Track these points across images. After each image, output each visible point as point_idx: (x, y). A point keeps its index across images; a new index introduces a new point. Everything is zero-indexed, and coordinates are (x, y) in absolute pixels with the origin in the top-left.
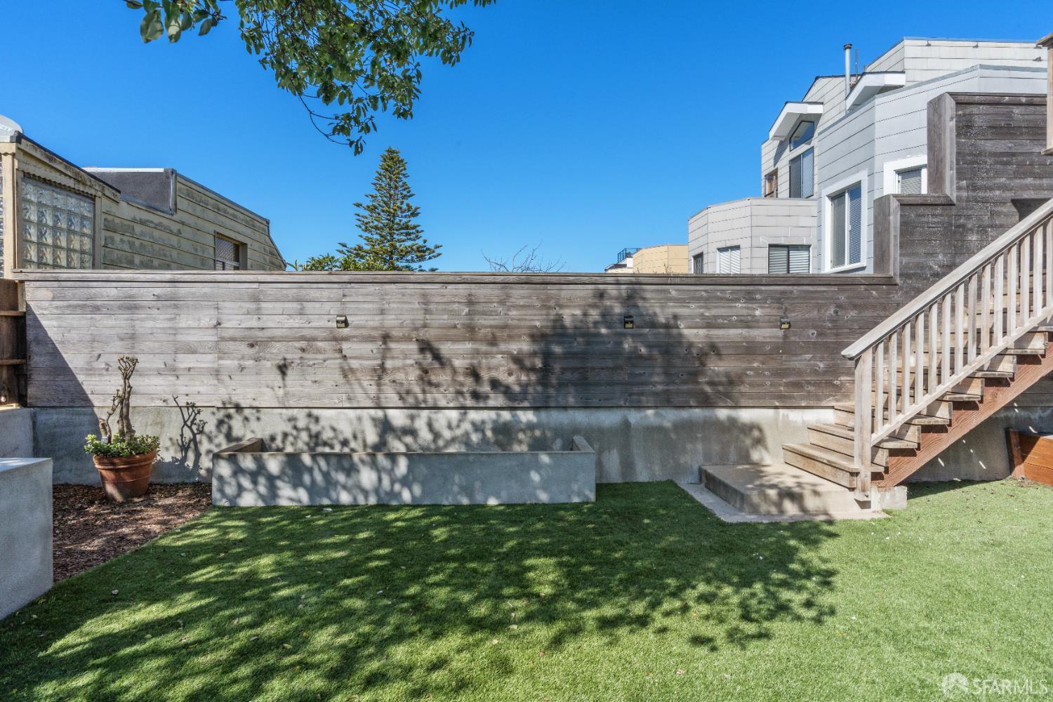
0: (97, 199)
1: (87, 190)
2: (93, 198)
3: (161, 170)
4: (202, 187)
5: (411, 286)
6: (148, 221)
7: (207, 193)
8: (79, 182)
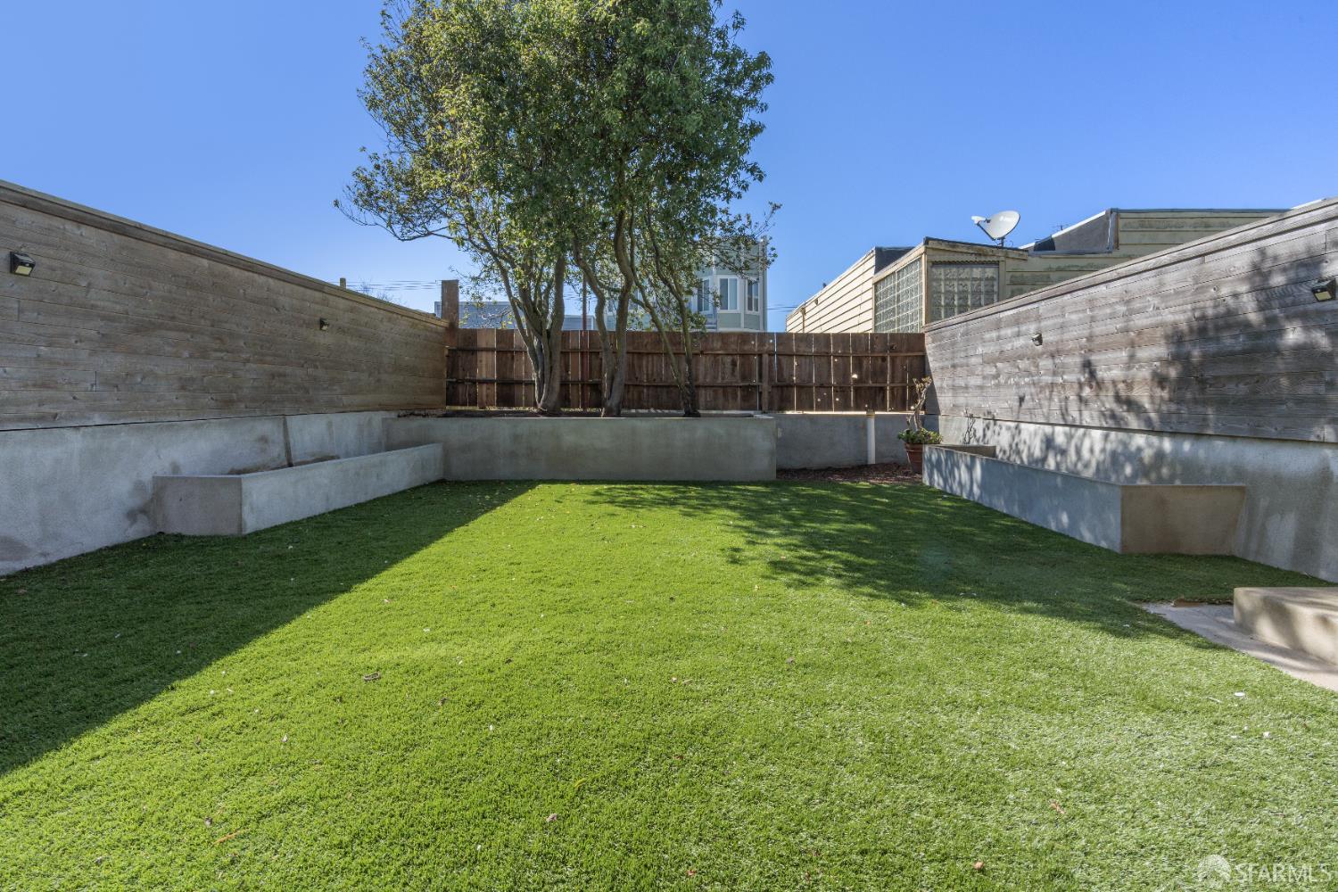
0: (1001, 263)
1: (988, 259)
2: (997, 264)
3: (1103, 213)
4: (1172, 211)
5: (1080, 293)
6: (1069, 266)
7: (1183, 215)
8: (980, 255)
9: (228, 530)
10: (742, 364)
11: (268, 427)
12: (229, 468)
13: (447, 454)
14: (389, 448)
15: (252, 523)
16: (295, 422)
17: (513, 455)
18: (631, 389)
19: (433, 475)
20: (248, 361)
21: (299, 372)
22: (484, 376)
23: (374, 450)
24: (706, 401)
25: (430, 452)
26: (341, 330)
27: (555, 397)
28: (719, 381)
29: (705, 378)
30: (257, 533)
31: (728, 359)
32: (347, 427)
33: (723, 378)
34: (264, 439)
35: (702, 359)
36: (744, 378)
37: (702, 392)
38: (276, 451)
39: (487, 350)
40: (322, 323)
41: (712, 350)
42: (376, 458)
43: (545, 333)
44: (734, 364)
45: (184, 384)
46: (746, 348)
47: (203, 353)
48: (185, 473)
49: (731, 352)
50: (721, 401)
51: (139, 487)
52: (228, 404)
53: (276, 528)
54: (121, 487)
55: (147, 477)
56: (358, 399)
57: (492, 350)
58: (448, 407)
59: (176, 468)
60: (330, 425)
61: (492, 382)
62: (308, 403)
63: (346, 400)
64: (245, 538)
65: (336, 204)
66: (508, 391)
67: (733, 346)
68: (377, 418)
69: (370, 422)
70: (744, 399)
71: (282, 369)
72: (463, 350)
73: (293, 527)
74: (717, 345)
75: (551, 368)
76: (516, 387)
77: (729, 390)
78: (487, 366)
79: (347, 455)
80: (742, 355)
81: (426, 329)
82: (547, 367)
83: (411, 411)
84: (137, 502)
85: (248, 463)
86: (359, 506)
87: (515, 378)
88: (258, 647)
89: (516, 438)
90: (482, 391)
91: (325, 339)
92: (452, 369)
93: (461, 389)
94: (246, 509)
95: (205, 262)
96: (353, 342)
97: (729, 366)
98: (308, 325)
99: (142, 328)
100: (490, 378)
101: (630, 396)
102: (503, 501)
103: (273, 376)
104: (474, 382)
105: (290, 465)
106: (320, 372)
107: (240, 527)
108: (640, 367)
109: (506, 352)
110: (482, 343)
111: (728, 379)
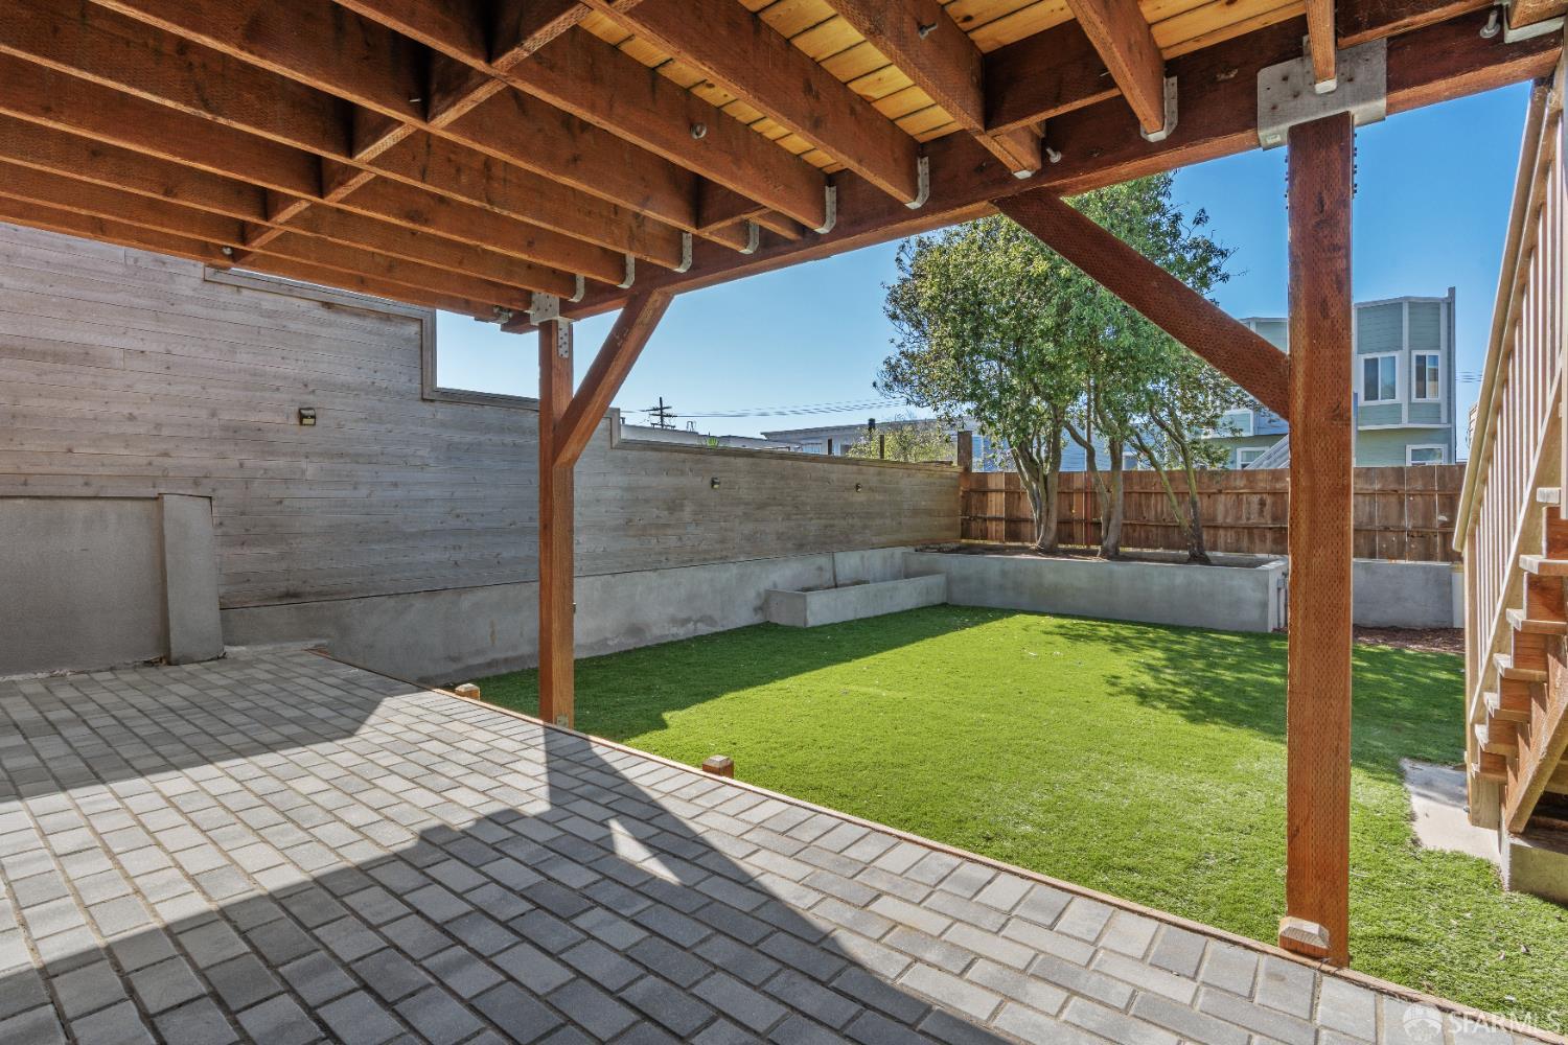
9: (800, 624)
10: (1274, 504)
11: (823, 560)
12: (800, 587)
13: (949, 582)
14: (907, 576)
15: (812, 622)
16: (839, 556)
17: (1001, 587)
18: (1138, 528)
19: (937, 599)
20: (811, 519)
21: (843, 523)
22: (994, 514)
23: (896, 577)
24: (1226, 542)
25: (936, 580)
26: (871, 489)
27: (1052, 536)
28: (1243, 521)
29: (1225, 517)
30: (813, 628)
31: (1255, 499)
32: (875, 560)
33: (1248, 519)
34: (820, 569)
35: (1222, 498)
36: (1275, 519)
37: (1221, 532)
38: (828, 575)
39: (997, 491)
40: (857, 487)
41: (1235, 488)
42: (890, 584)
43: (1041, 479)
44: (1262, 503)
45: (780, 536)
46: (1278, 486)
47: (788, 517)
48: (780, 589)
49: (1258, 490)
50: (1245, 543)
51: (759, 595)
52: (801, 547)
53: (825, 626)
54: (751, 595)
55: (762, 590)
56: (883, 539)
57: (1001, 491)
58: (963, 541)
59: (775, 585)
60: (862, 557)
61: (1000, 519)
62: (847, 543)
63: (875, 540)
64: (807, 630)
65: (875, 385)
66: (1015, 527)
67: (1262, 485)
68: (899, 551)
69: (892, 556)
70: (1275, 541)
71: (832, 522)
72: (975, 491)
73: (832, 626)
74: (1241, 483)
75: (1048, 511)
76: (1023, 525)
77: (1255, 531)
78: (996, 505)
79: (875, 581)
80: (1274, 493)
81: (941, 477)
82: (1044, 509)
83: (924, 546)
84: (758, 603)
85: (811, 584)
86: (877, 617)
87: (1022, 516)
88: (806, 675)
89: (1004, 573)
90: (992, 526)
91: (860, 497)
92: (966, 510)
93: (973, 524)
94: (808, 613)
95: (790, 462)
96: (879, 497)
97: (1255, 507)
98: (848, 489)
99: (762, 506)
100: (998, 515)
101: (1136, 534)
102: (976, 624)
103: (826, 527)
104: (985, 520)
105: (836, 586)
106: (857, 522)
107: (805, 623)
108: (1148, 506)
109: (1013, 493)
110: (992, 484)
111: (1255, 519)
